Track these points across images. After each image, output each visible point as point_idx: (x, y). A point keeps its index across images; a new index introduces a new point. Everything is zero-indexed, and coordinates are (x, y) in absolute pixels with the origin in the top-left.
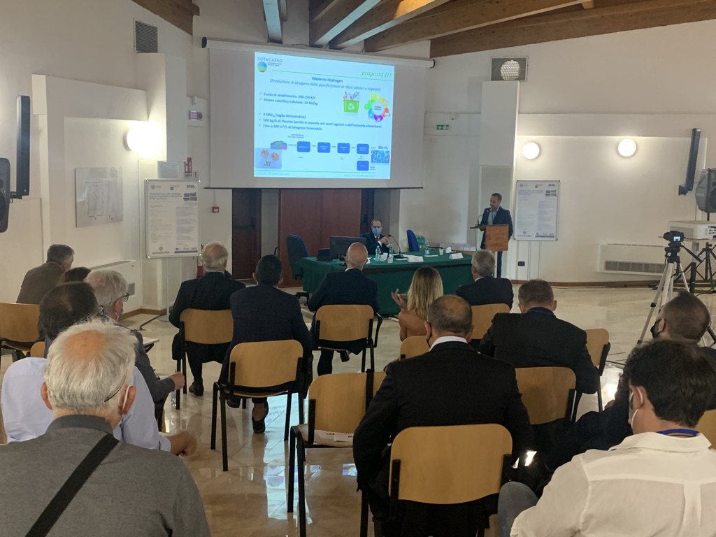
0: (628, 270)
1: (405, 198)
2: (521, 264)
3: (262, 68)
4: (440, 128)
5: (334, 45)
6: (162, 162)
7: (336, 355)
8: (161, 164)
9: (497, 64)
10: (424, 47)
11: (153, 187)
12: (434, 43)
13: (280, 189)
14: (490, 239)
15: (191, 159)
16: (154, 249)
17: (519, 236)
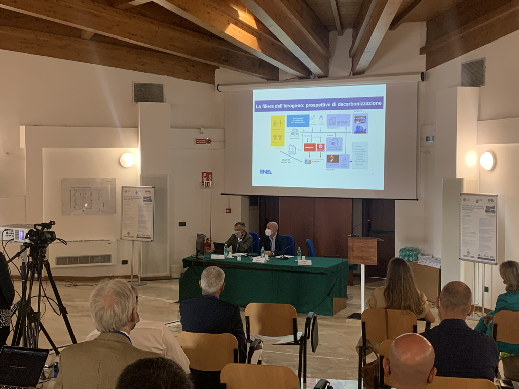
4: (428, 139)
11: (126, 192)
12: (428, 56)
14: (353, 251)
15: (211, 174)
16: (125, 233)
17: (464, 256)
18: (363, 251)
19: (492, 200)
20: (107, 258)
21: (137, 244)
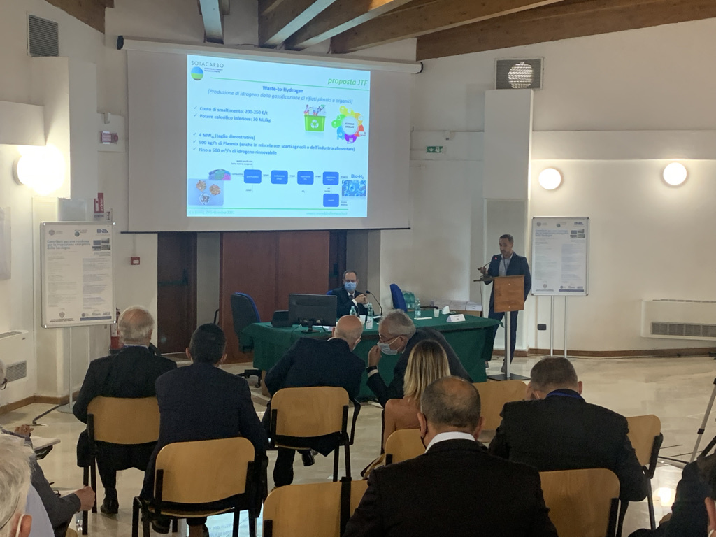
0: (681, 334)
1: (387, 242)
2: (542, 327)
3: (197, 75)
4: (431, 150)
5: (292, 45)
6: (64, 199)
7: (298, 457)
8: (62, 202)
9: (503, 67)
10: (408, 46)
11: (52, 233)
12: (421, 41)
13: (222, 233)
15: (103, 196)
16: (52, 315)
18: (511, 294)
19: (580, 223)
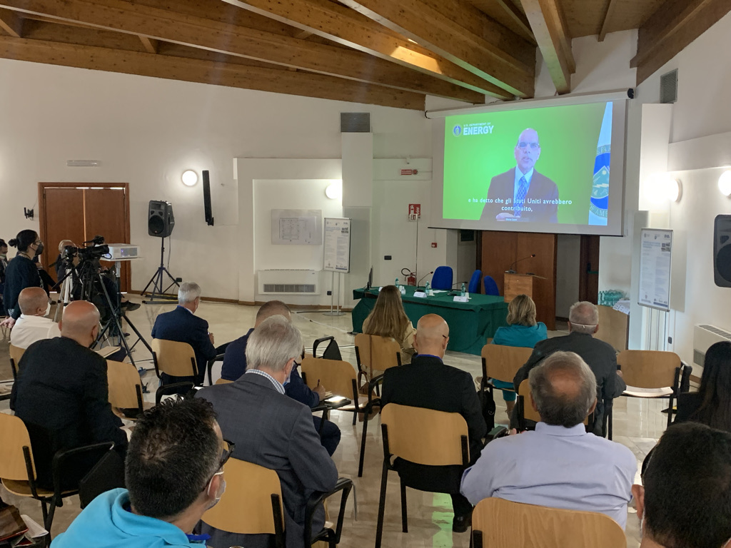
11: (328, 223)
12: (638, 68)
14: (509, 289)
15: (419, 206)
16: (326, 264)
17: (642, 300)
18: (518, 289)
19: (668, 236)
20: (311, 288)
21: (336, 275)
